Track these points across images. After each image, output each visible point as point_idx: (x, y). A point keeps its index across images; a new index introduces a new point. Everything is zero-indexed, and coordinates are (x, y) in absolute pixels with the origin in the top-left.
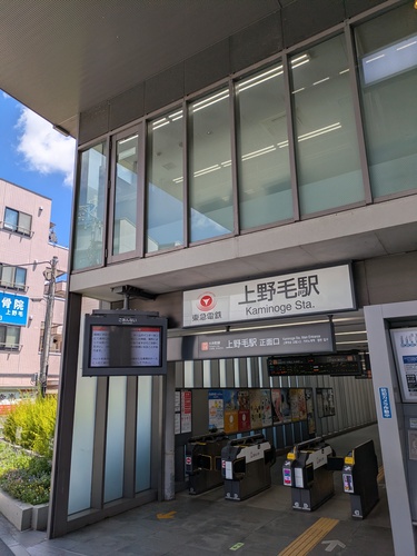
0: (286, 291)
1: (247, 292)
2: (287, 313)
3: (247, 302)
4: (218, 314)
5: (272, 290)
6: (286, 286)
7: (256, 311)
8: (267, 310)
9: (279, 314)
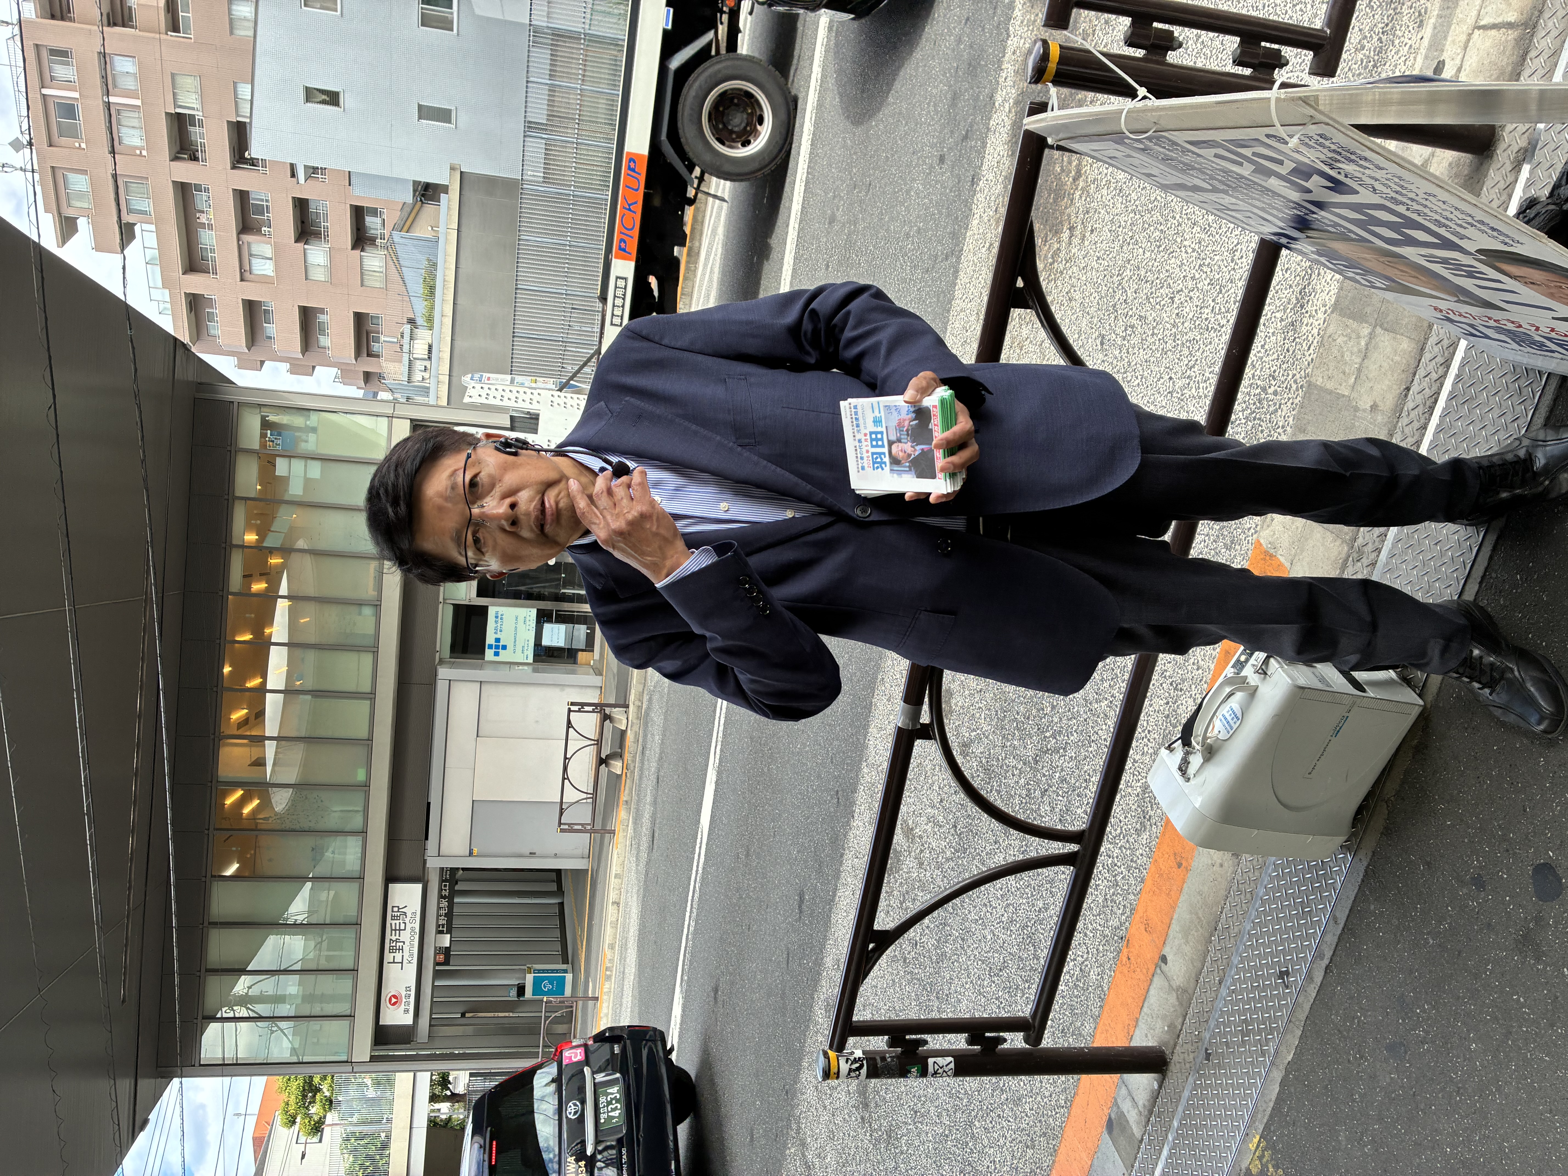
0: (400, 930)
1: (394, 962)
2: (417, 930)
3: (402, 963)
4: (408, 989)
5: (397, 941)
6: (395, 930)
7: (411, 955)
8: (412, 946)
9: (417, 937)
